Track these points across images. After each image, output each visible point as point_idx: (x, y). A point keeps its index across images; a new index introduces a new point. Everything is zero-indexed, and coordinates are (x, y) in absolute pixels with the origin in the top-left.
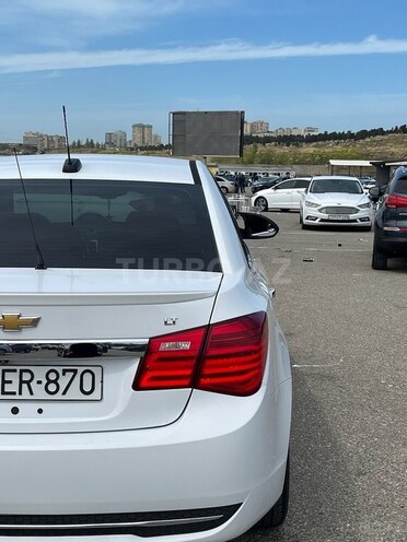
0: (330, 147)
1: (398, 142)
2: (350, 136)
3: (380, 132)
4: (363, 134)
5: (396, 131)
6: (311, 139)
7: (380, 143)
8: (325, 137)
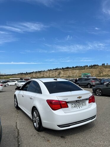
0: (8, 77)
1: (18, 76)
2: (11, 75)
3: (15, 74)
4: (13, 75)
5: (17, 74)
6: (5, 75)
7: (15, 76)
8: (7, 75)
